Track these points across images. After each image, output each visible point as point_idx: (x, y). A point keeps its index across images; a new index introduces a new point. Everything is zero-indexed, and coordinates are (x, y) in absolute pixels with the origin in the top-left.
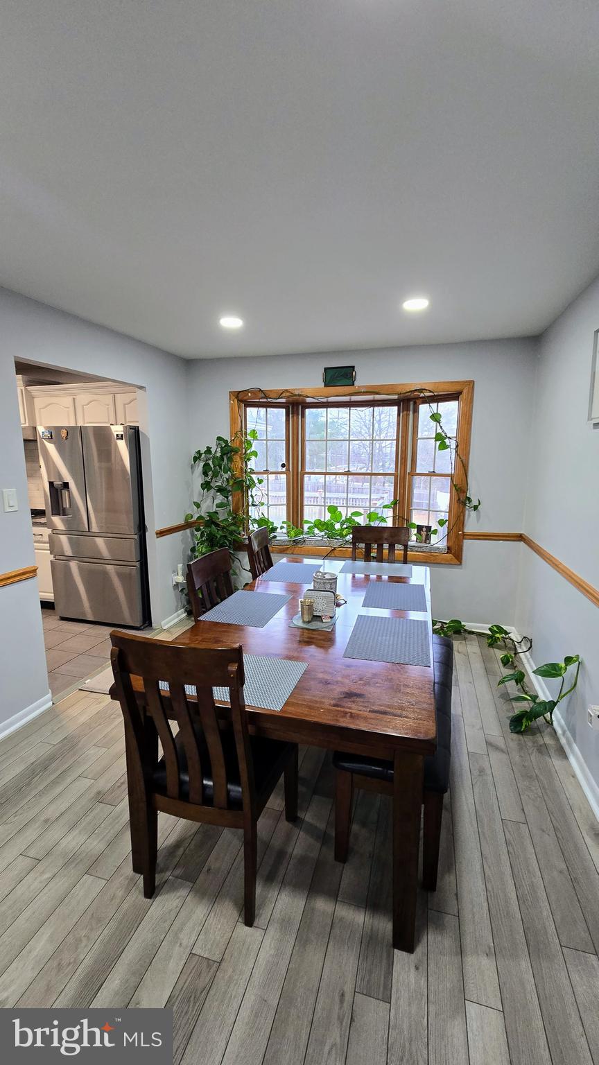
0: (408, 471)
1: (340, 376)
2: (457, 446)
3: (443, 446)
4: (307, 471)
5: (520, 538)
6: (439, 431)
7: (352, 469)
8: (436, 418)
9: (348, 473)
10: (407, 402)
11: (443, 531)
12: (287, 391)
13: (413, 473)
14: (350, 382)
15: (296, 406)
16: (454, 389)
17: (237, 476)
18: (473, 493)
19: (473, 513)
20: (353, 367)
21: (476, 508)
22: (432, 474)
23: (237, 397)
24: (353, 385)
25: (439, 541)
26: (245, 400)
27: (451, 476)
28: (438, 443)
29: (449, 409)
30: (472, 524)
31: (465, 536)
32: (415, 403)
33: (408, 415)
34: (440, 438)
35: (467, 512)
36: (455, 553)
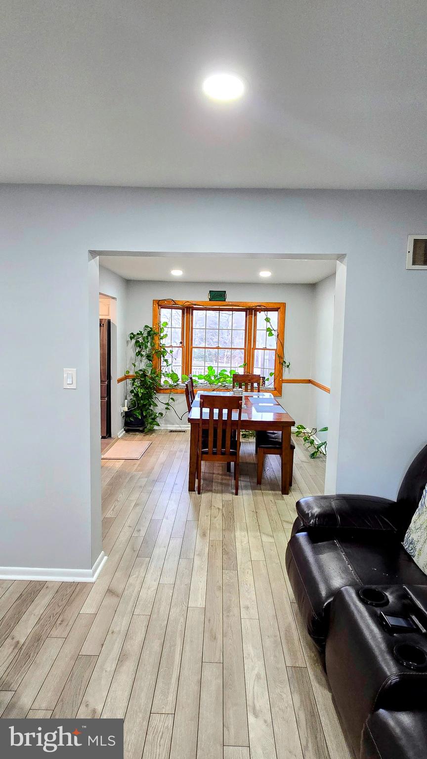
0: (252, 347)
1: (218, 296)
2: (278, 335)
3: (271, 334)
4: (193, 346)
5: (309, 381)
6: (269, 326)
7: (220, 346)
8: (267, 320)
9: (218, 348)
10: (251, 311)
11: (272, 379)
12: (188, 302)
13: (255, 348)
14: (223, 299)
15: (188, 310)
16: (276, 307)
17: (156, 348)
18: (287, 359)
19: (287, 369)
20: (225, 292)
21: (288, 366)
22: (265, 349)
23: (158, 303)
24: (225, 301)
25: (270, 384)
26: (161, 304)
27: (276, 350)
28: (268, 333)
29: (274, 316)
30: (286, 375)
31: (283, 381)
32: (255, 311)
33: (252, 317)
34: (269, 330)
35: (283, 368)
36: (278, 391)
